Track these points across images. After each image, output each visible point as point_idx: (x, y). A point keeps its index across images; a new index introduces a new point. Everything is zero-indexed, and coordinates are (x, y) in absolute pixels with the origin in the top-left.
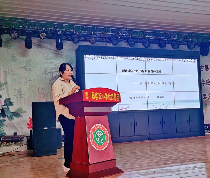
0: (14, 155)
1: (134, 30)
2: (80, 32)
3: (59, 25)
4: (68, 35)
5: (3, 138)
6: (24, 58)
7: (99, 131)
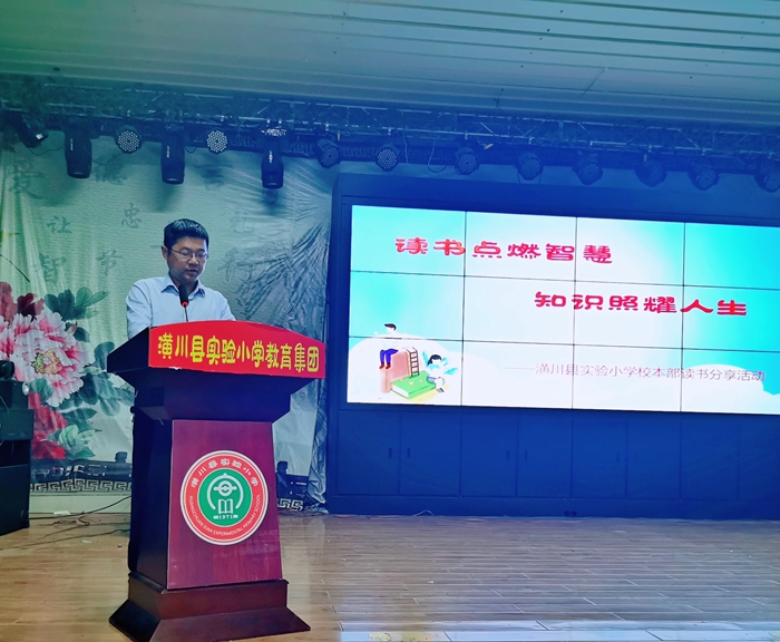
1: (544, 120)
2: (348, 130)
4: (304, 139)
5: (80, 468)
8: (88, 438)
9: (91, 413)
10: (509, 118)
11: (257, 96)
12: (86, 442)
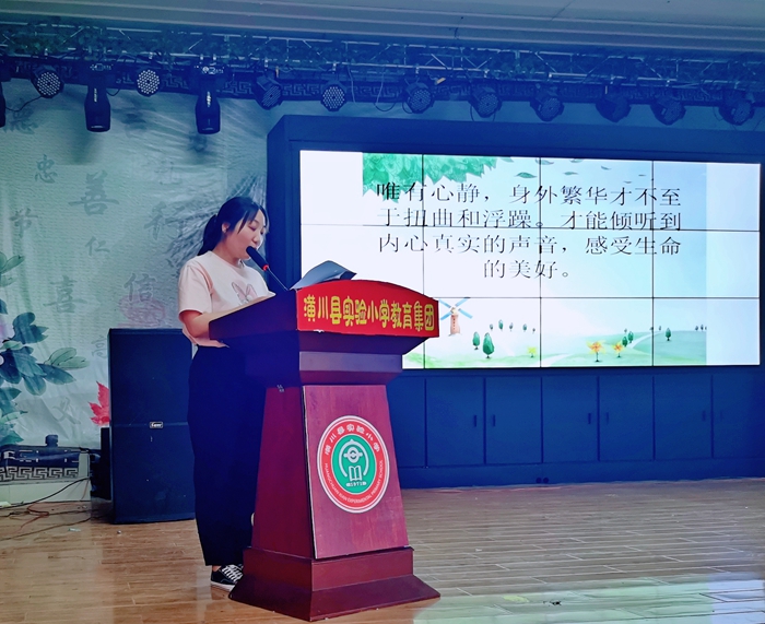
0: (48, 514)
1: (499, 51)
2: (287, 66)
3: (209, 40)
4: (241, 76)
5: (10, 455)
6: (80, 167)
7: (352, 442)
8: (14, 422)
9: (15, 393)
10: (462, 49)
11: (189, 29)
12: (12, 426)
